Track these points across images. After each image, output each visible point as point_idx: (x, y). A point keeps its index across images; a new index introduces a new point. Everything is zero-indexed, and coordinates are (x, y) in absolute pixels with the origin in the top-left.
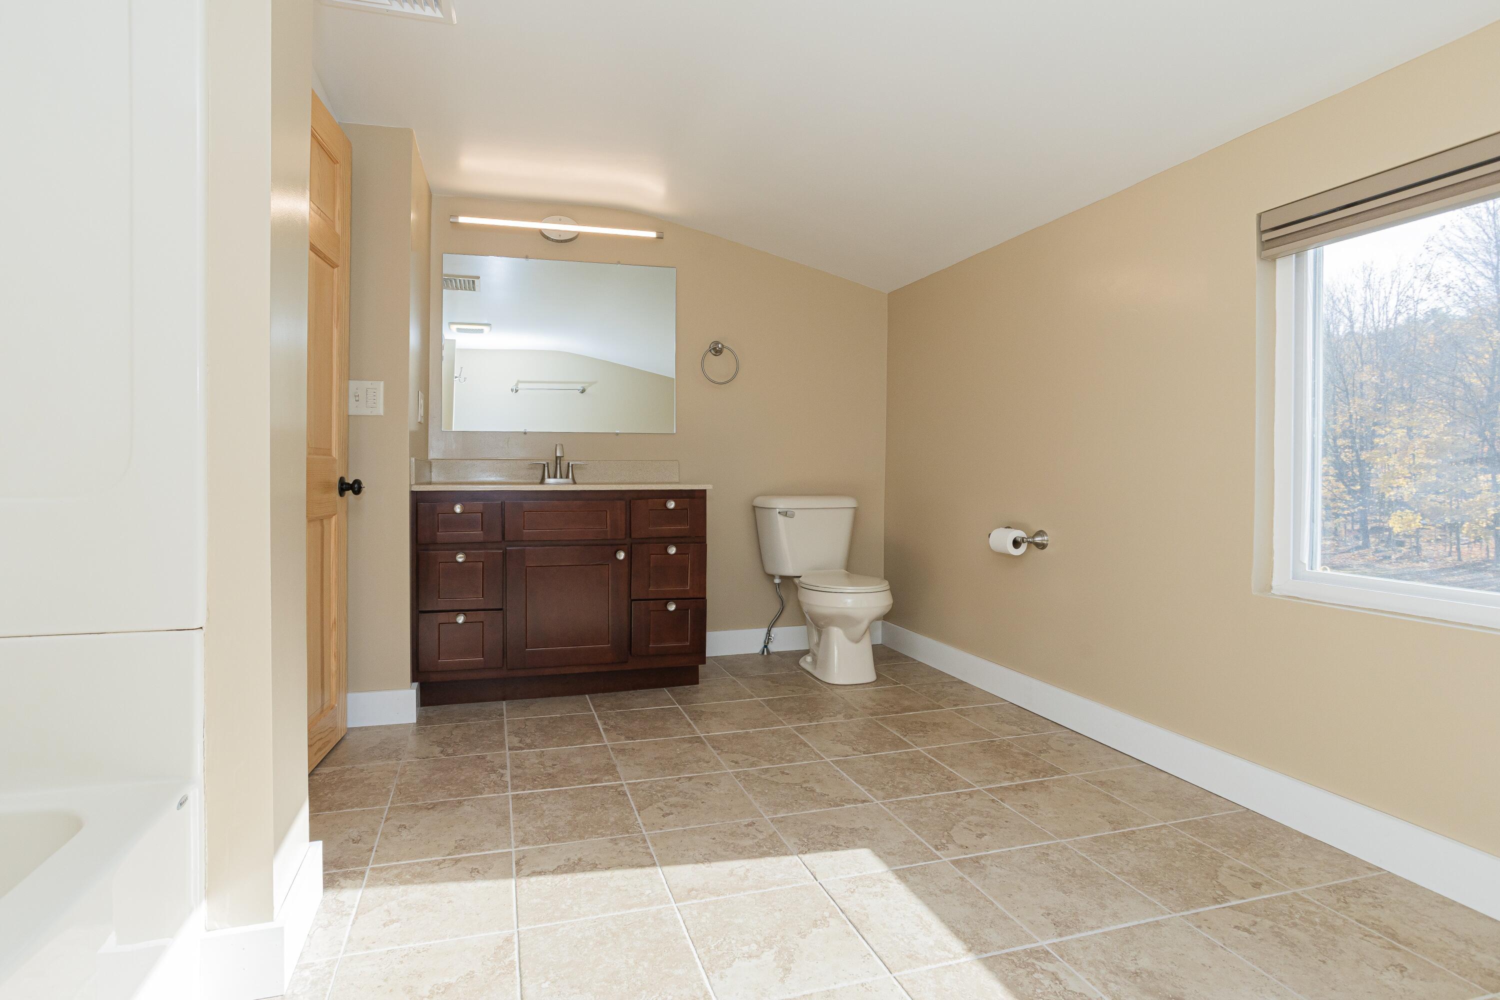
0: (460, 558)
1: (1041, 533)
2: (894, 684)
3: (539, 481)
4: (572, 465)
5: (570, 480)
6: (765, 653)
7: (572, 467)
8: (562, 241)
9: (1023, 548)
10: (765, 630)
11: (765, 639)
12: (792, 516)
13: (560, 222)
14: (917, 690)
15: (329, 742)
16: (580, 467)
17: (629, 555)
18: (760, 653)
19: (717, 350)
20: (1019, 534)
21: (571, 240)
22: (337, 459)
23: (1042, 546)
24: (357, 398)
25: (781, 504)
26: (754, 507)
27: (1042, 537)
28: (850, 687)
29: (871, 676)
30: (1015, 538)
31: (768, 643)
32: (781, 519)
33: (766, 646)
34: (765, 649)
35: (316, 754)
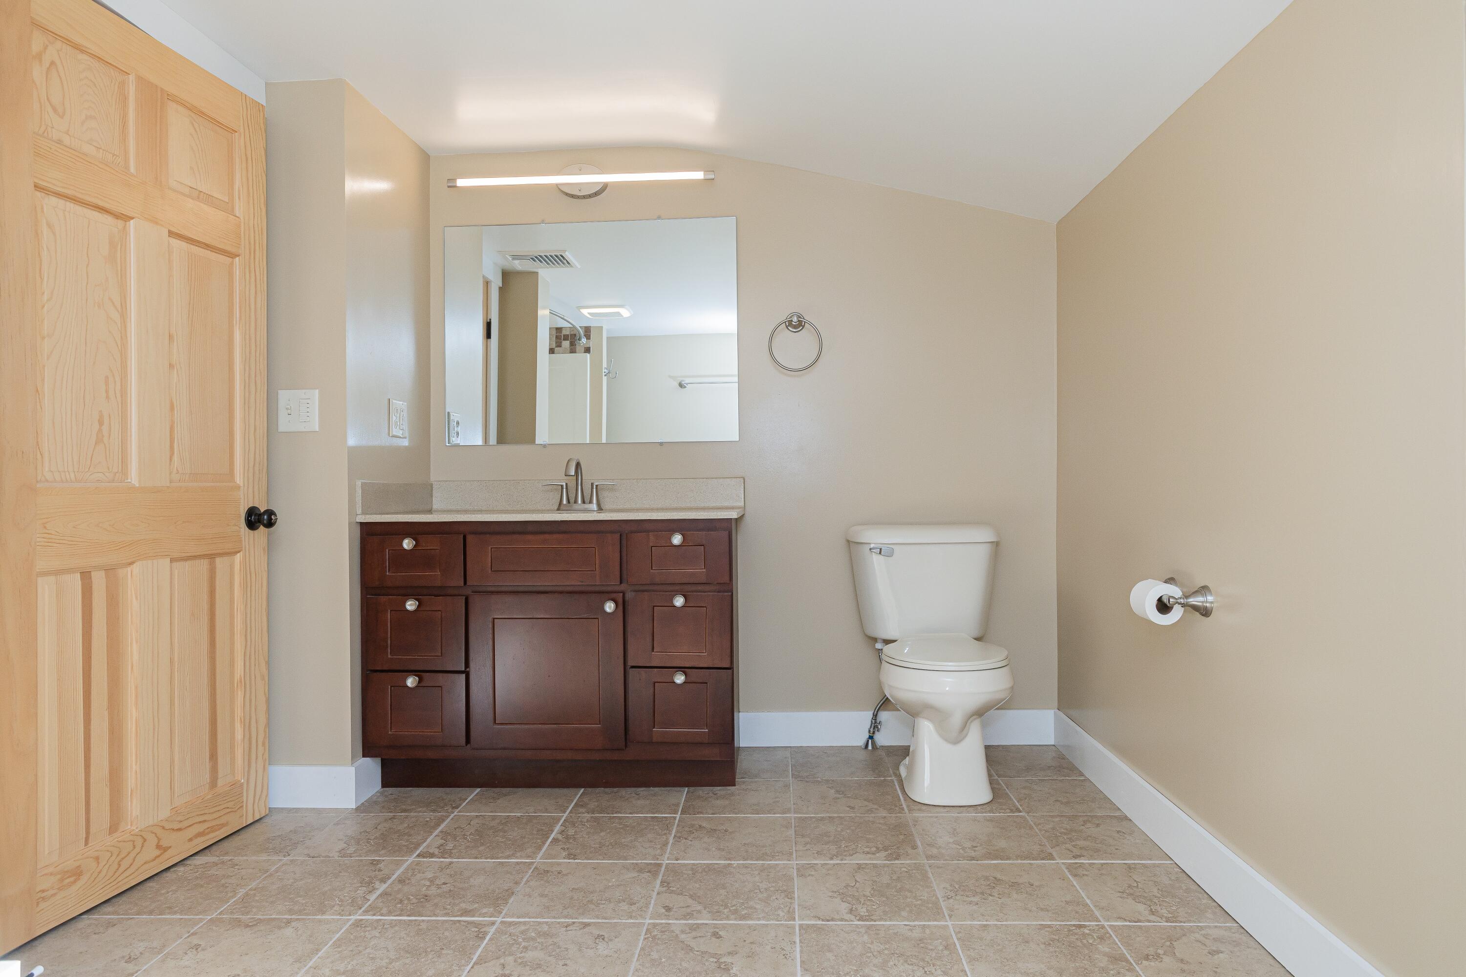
0: (411, 605)
1: (1204, 590)
2: (1012, 811)
3: (556, 508)
4: (597, 486)
5: (594, 506)
6: (870, 747)
7: (596, 488)
8: (584, 197)
9: (1177, 613)
10: (870, 714)
11: (869, 727)
12: (890, 554)
13: (580, 172)
14: (1037, 825)
15: (223, 825)
16: (612, 488)
17: (623, 606)
18: (863, 747)
19: (796, 324)
20: (1173, 591)
21: (596, 194)
22: (242, 485)
23: (1205, 612)
24: (289, 411)
25: (875, 537)
26: (848, 541)
27: (1203, 596)
28: (942, 810)
29: (983, 795)
30: (1161, 597)
31: (874, 733)
32: (876, 558)
33: (871, 737)
34: (870, 740)
35: (190, 840)
